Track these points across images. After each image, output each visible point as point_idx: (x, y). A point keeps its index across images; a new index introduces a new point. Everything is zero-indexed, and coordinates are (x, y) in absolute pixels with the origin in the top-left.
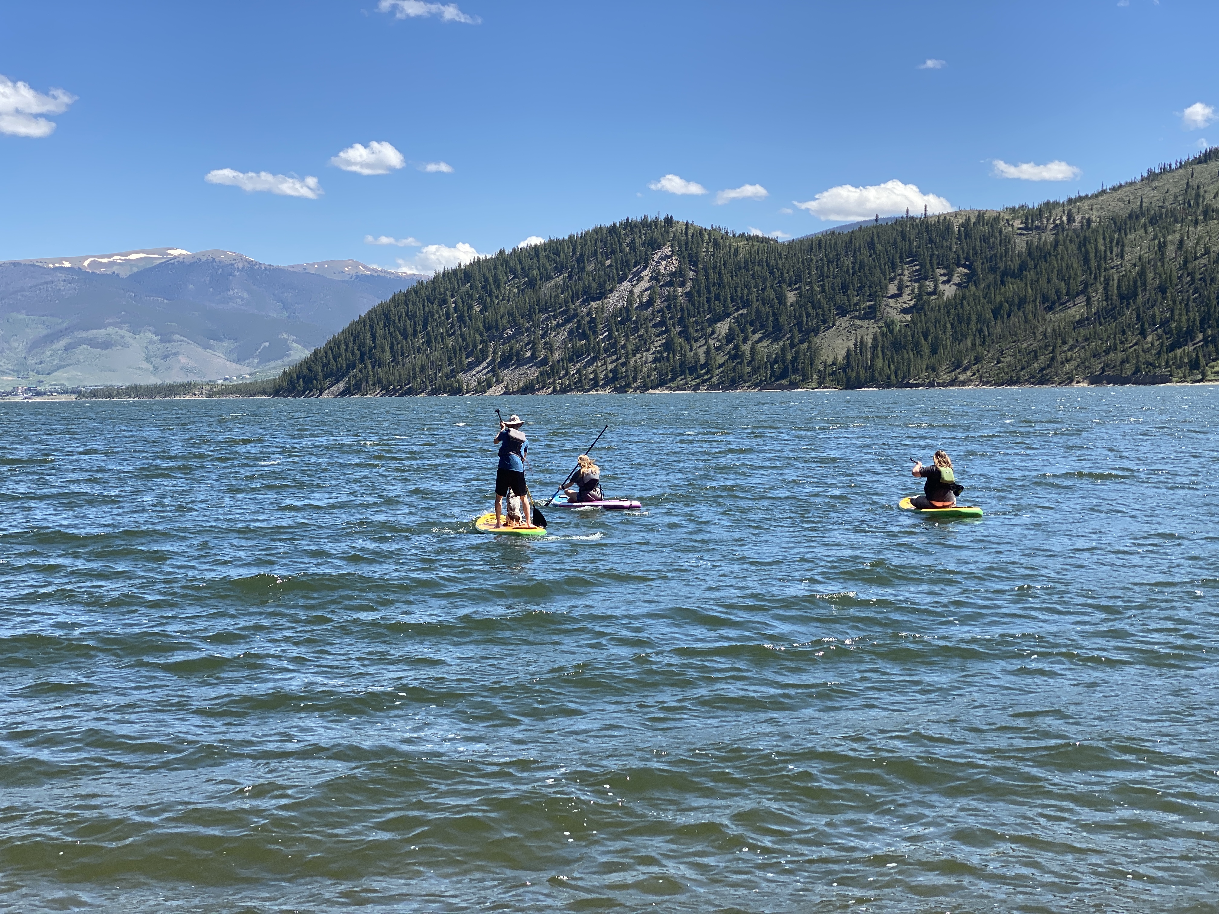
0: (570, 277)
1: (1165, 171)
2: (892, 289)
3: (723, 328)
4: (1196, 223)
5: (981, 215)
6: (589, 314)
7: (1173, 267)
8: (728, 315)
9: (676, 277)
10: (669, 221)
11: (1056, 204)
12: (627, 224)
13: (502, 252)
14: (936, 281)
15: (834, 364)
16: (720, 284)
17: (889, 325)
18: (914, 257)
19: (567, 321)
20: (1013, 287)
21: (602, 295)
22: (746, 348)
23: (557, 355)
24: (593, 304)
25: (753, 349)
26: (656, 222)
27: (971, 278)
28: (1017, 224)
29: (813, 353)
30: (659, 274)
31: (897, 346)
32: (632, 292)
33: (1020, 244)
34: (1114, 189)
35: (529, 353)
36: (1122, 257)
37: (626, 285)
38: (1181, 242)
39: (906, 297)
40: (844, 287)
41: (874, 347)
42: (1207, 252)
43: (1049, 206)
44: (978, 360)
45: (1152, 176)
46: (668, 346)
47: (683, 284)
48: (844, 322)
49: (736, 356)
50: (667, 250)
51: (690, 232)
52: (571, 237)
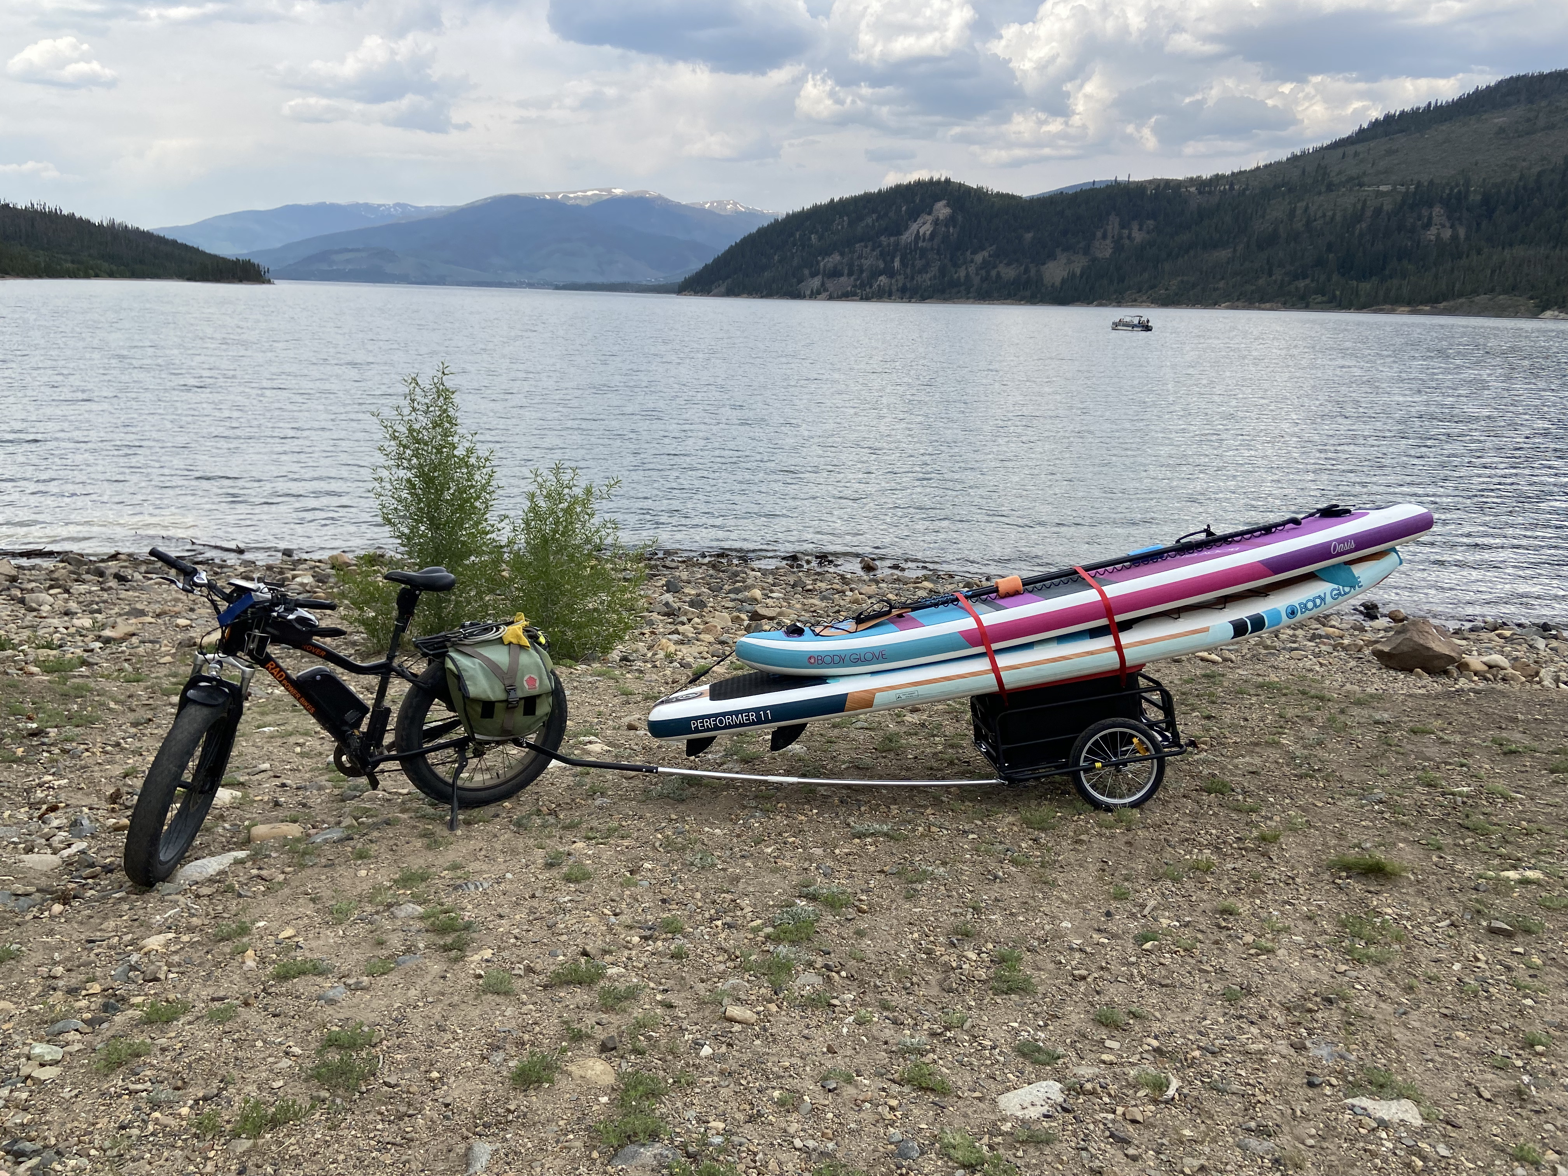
0: (877, 220)
1: (1304, 155)
2: (1099, 234)
3: (979, 258)
4: (1320, 193)
5: (1167, 183)
6: (889, 245)
7: (1299, 225)
8: (983, 249)
9: (948, 221)
10: (948, 181)
11: (1223, 176)
12: (919, 183)
13: (832, 200)
14: (1131, 230)
15: (1052, 286)
16: (979, 225)
17: (1094, 260)
18: (1118, 211)
19: (873, 250)
21: (898, 233)
22: (993, 273)
23: (864, 275)
24: (892, 239)
25: (998, 274)
26: (939, 182)
28: (1193, 189)
29: (1040, 277)
30: (938, 219)
32: (918, 232)
34: (1266, 166)
35: (846, 272)
36: (1263, 217)
37: (914, 227)
38: (1307, 208)
39: (1108, 241)
40: (1065, 232)
41: (1081, 276)
42: (1324, 216)
43: (1217, 179)
44: (1152, 287)
45: (1294, 159)
47: (954, 227)
48: (1062, 258)
49: (986, 279)
50: (944, 202)
51: (962, 189)
52: (880, 191)
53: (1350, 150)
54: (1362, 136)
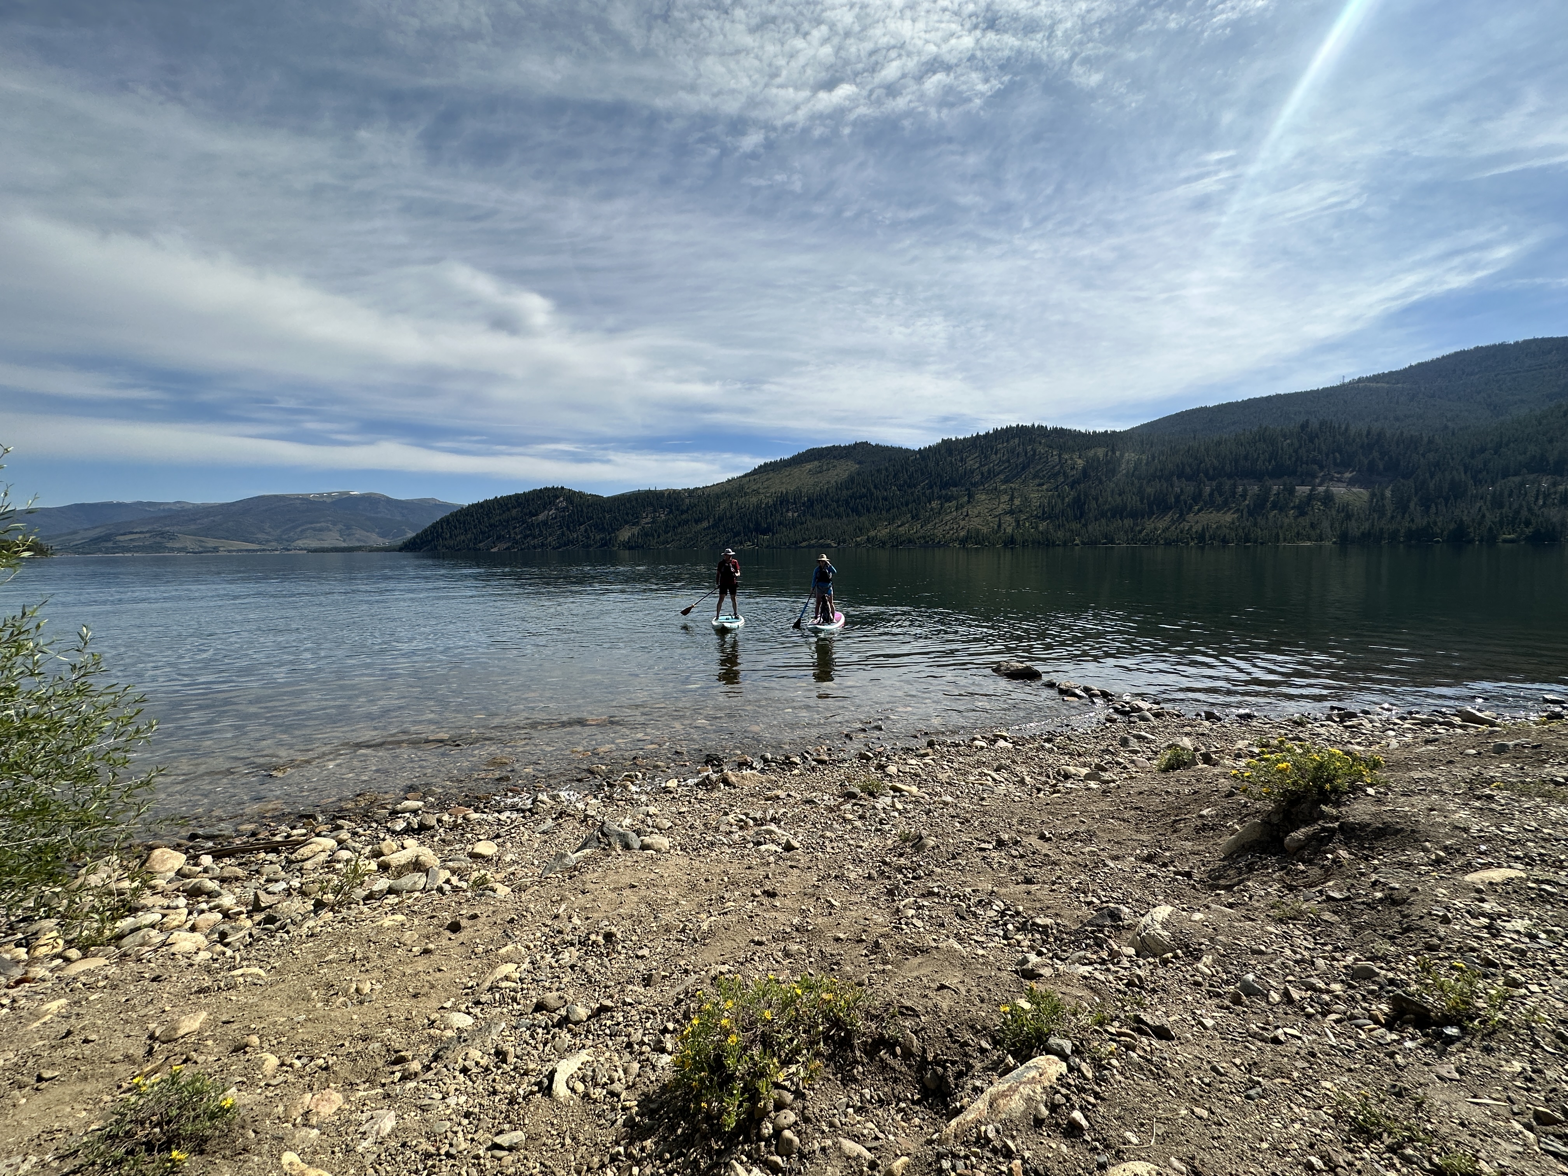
0: (524, 508)
1: (733, 479)
2: (644, 515)
3: (583, 527)
4: (742, 497)
5: (674, 491)
6: (531, 522)
7: (735, 511)
8: (585, 523)
9: (564, 509)
10: (562, 488)
12: (546, 489)
13: (496, 498)
14: (659, 513)
15: (624, 541)
16: (582, 511)
17: (643, 528)
18: (652, 504)
19: (523, 524)
20: (683, 517)
21: (536, 515)
22: (592, 535)
23: (518, 537)
24: (533, 518)
26: (557, 488)
27: (671, 512)
28: (685, 494)
29: (616, 537)
30: (558, 508)
31: (646, 535)
32: (548, 514)
33: (687, 501)
36: (719, 507)
37: (546, 511)
38: (737, 503)
39: (649, 518)
40: (627, 514)
42: (745, 506)
43: (697, 489)
45: (729, 481)
46: (563, 534)
47: (568, 512)
48: (627, 527)
49: (588, 538)
50: (561, 499)
51: (571, 492)
52: (524, 493)
53: (752, 478)
54: (755, 472)
